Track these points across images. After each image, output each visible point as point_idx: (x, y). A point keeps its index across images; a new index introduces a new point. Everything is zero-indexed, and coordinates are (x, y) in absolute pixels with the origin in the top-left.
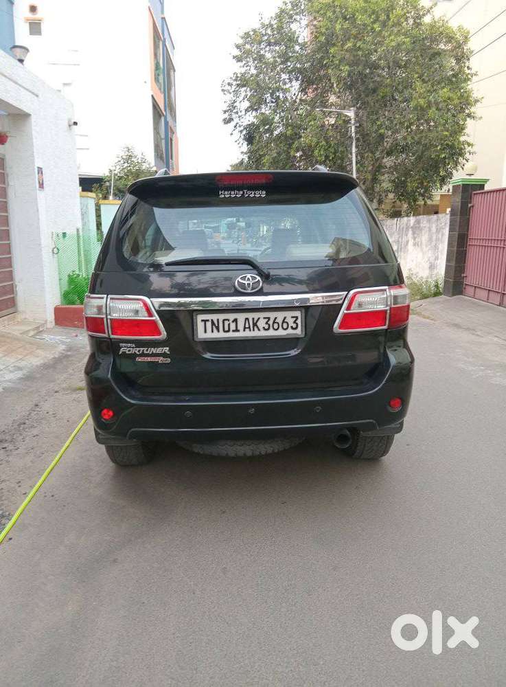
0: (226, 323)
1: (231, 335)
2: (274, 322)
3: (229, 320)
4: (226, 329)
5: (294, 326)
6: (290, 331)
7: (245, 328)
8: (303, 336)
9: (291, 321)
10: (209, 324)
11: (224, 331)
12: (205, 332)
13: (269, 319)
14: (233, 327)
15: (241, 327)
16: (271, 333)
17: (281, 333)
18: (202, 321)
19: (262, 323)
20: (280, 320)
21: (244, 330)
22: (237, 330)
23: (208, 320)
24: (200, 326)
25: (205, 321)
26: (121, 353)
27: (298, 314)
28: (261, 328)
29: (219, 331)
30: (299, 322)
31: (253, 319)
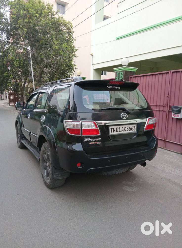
0: (117, 129)
1: (119, 133)
2: (129, 128)
3: (118, 128)
4: (117, 131)
5: (134, 129)
6: (133, 131)
7: (122, 130)
8: (137, 132)
9: (133, 128)
10: (113, 130)
11: (117, 132)
12: (112, 132)
13: (128, 127)
14: (119, 130)
15: (121, 130)
16: (129, 132)
17: (131, 131)
18: (111, 128)
19: (126, 129)
20: (131, 128)
21: (122, 131)
22: (120, 131)
23: (112, 128)
24: (110, 130)
25: (111, 129)
26: (84, 141)
27: (135, 125)
28: (126, 130)
29: (115, 132)
30: (136, 128)
31: (124, 127)
